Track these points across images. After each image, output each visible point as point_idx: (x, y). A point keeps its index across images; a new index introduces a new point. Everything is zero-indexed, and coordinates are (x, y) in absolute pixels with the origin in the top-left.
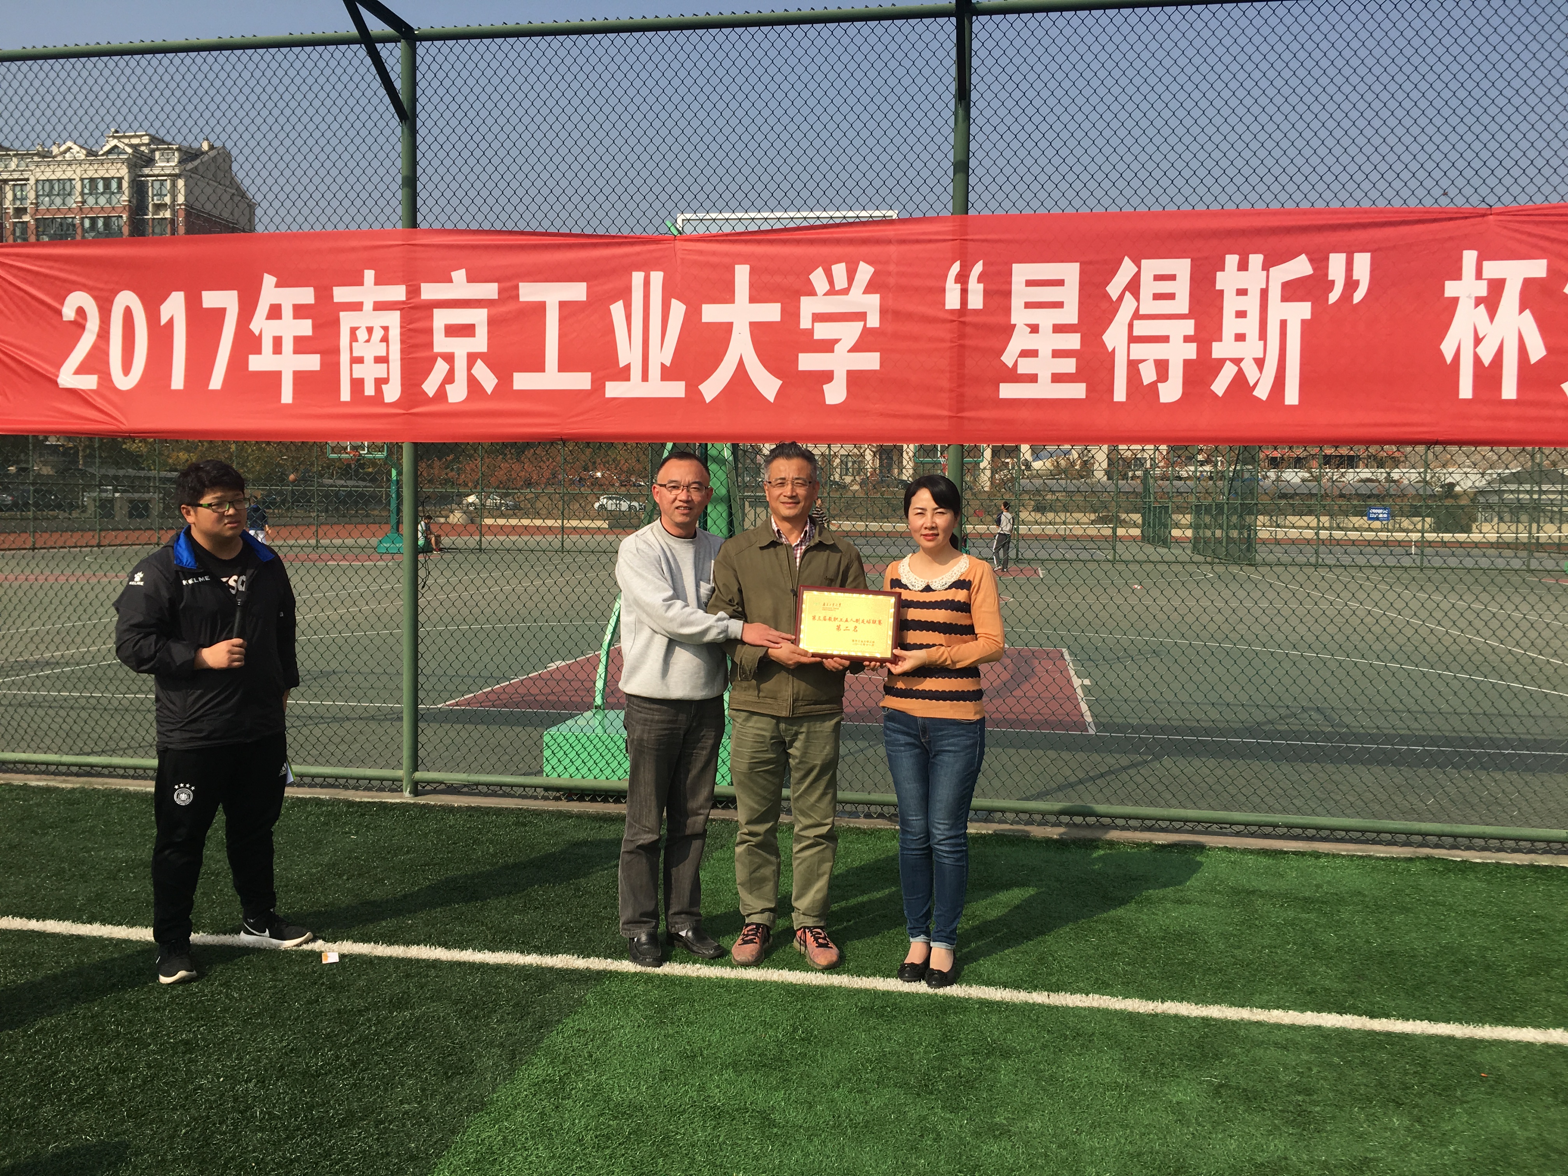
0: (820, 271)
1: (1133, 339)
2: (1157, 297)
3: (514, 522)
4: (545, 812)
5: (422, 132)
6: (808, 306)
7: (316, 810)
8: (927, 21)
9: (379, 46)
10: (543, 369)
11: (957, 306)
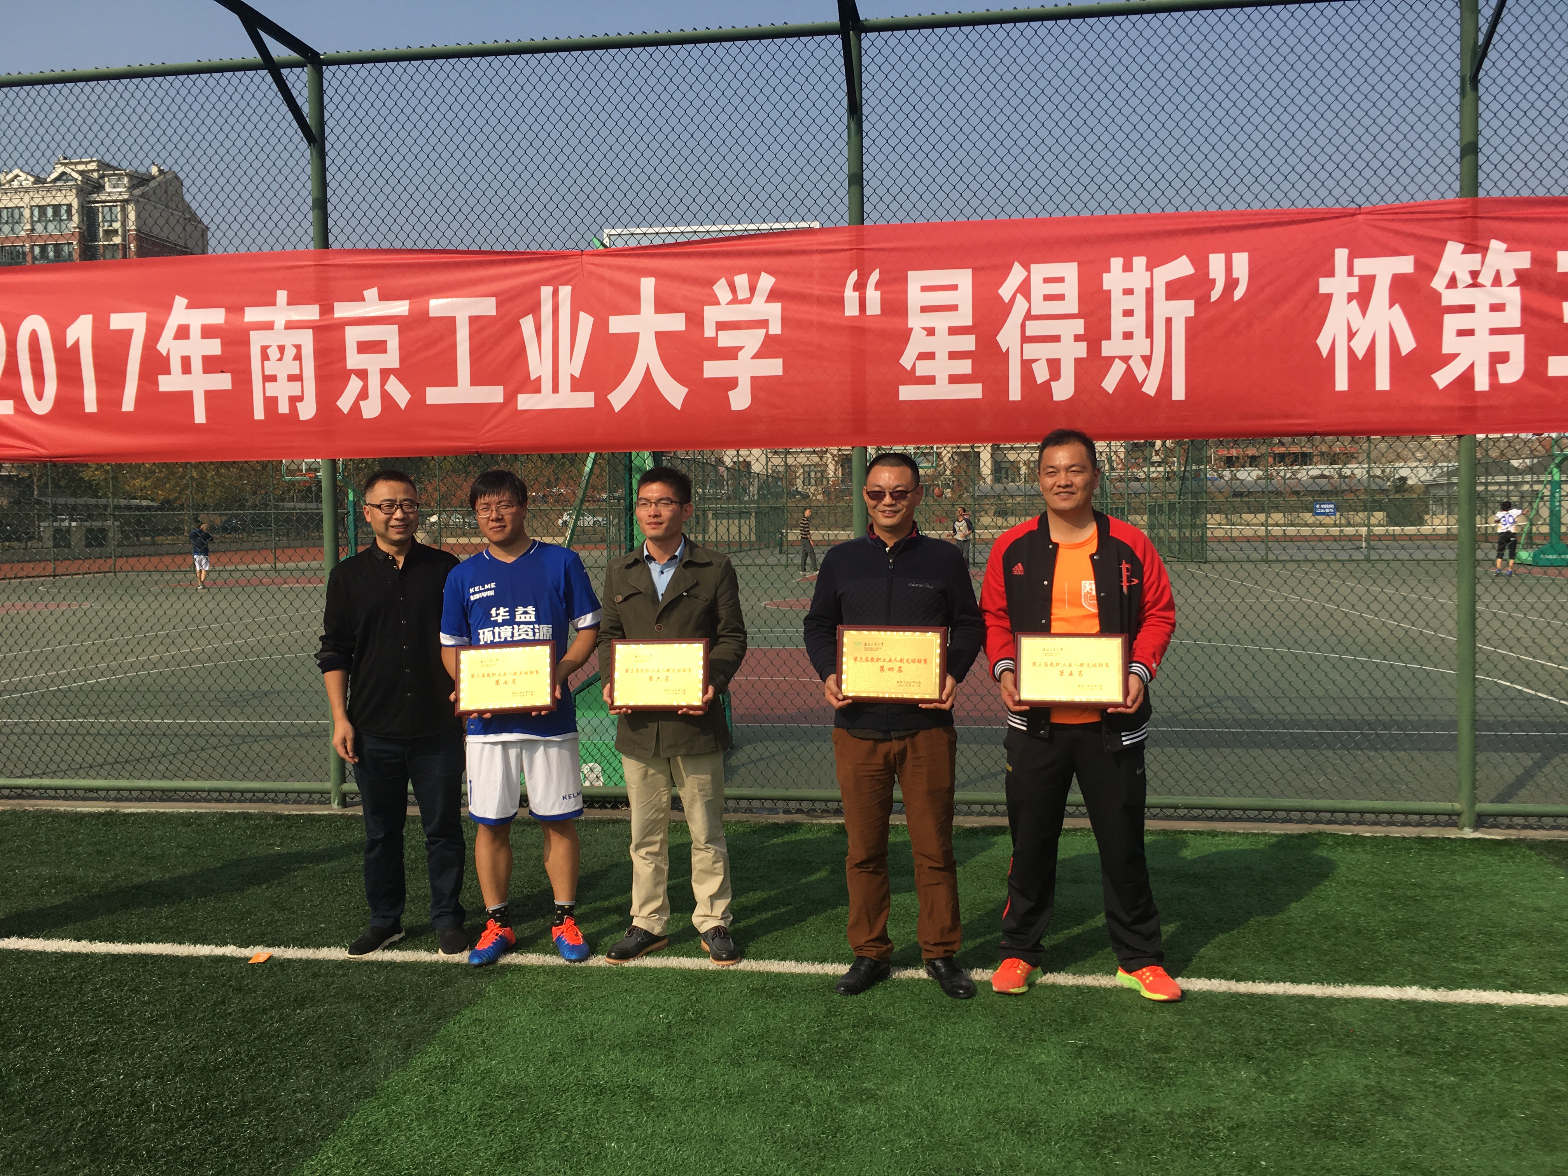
0: (723, 281)
1: (1026, 339)
2: (1048, 298)
5: (331, 154)
6: (712, 315)
7: (243, 823)
8: (818, 38)
9: (285, 72)
10: (455, 384)
11: (856, 313)
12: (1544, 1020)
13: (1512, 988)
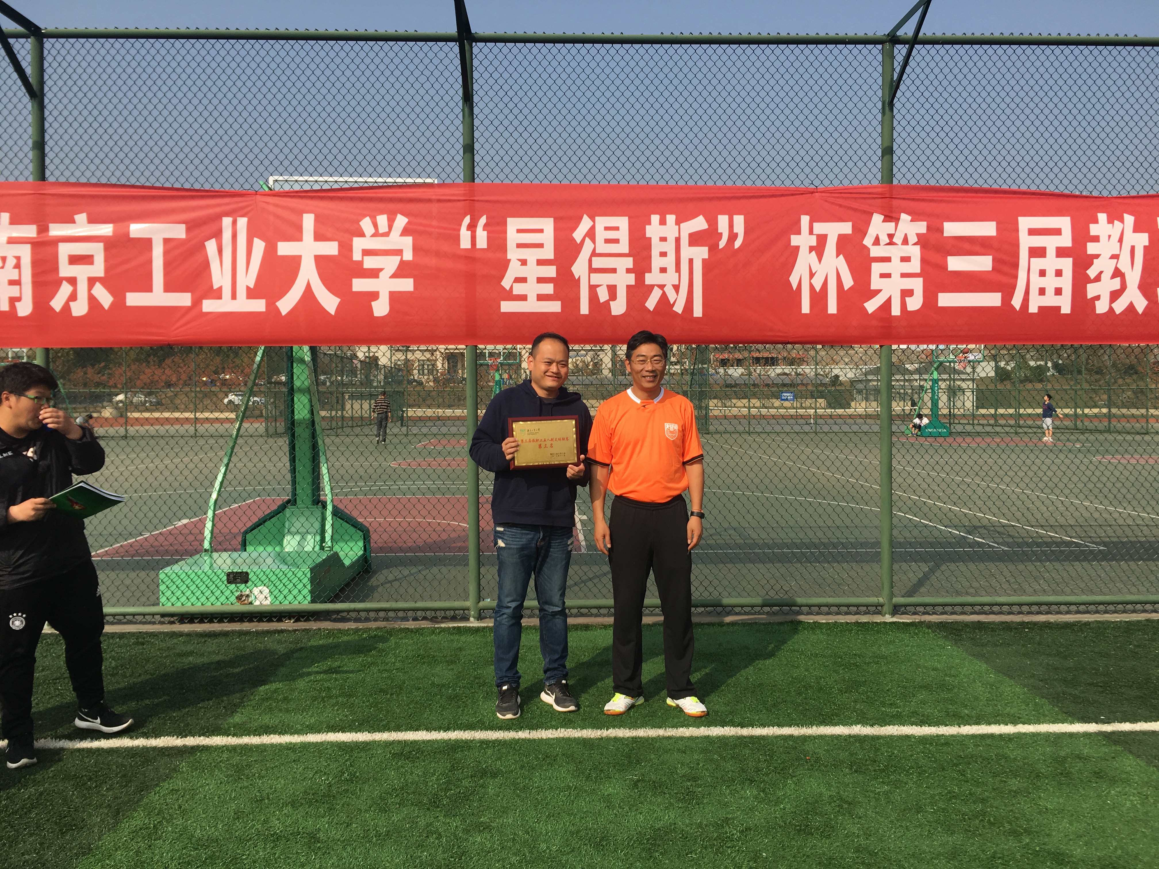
0: (368, 219)
1: (592, 270)
2: (607, 241)
3: (157, 415)
4: (161, 633)
5: (49, 107)
6: (358, 244)
8: (441, 44)
9: (11, 41)
10: (151, 290)
11: (469, 246)
12: (942, 745)
13: (922, 723)
